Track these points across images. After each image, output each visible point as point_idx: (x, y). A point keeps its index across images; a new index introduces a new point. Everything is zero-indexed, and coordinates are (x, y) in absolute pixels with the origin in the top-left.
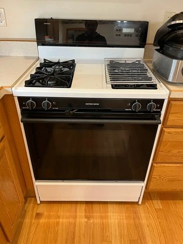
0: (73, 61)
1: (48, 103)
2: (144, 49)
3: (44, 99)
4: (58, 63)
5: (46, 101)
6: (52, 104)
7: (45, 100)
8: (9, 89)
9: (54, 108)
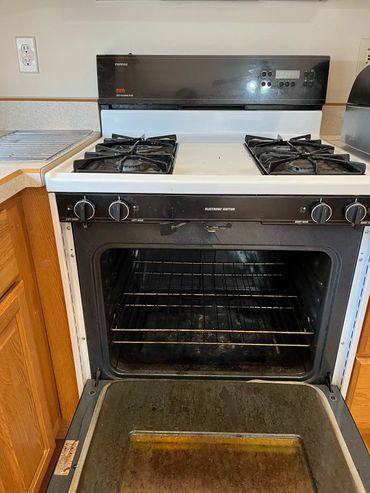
0: (173, 137)
1: (122, 206)
2: (320, 112)
3: (113, 197)
6: (131, 209)
8: (37, 176)
9: (134, 220)
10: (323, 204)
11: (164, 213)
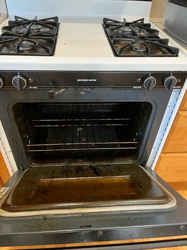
0: (56, 18)
1: (21, 81)
2: (150, 3)
3: (15, 73)
4: (35, 22)
5: (19, 77)
6: (28, 81)
7: (17, 75)
9: (30, 88)
10: (152, 77)
11: (51, 83)
